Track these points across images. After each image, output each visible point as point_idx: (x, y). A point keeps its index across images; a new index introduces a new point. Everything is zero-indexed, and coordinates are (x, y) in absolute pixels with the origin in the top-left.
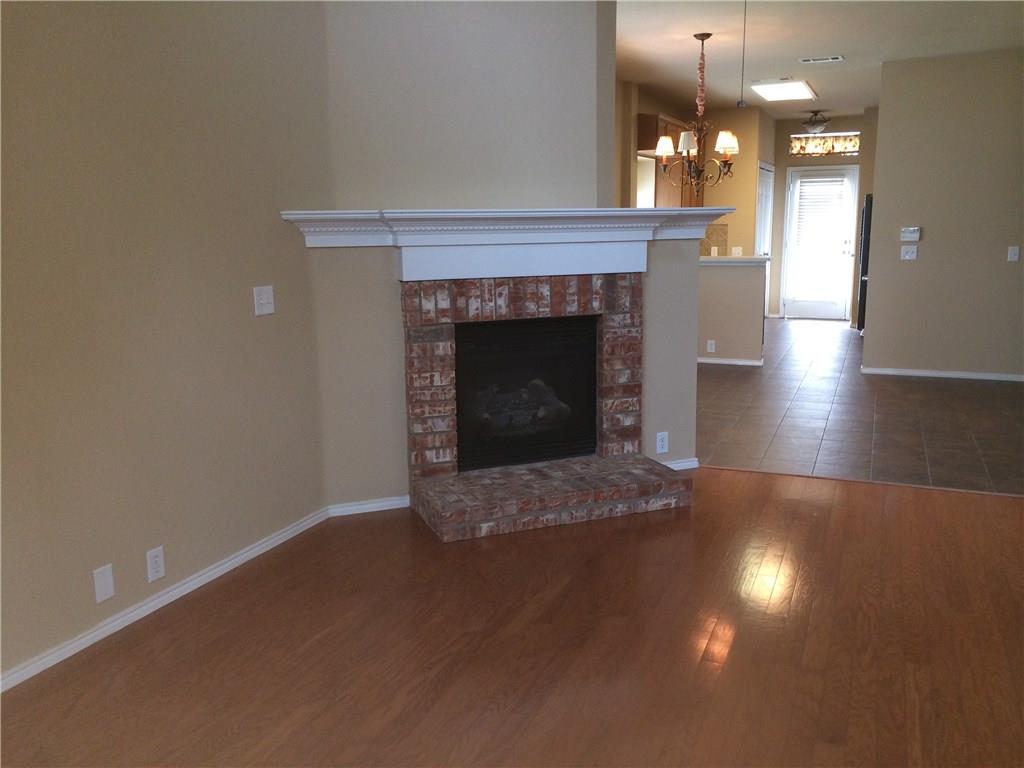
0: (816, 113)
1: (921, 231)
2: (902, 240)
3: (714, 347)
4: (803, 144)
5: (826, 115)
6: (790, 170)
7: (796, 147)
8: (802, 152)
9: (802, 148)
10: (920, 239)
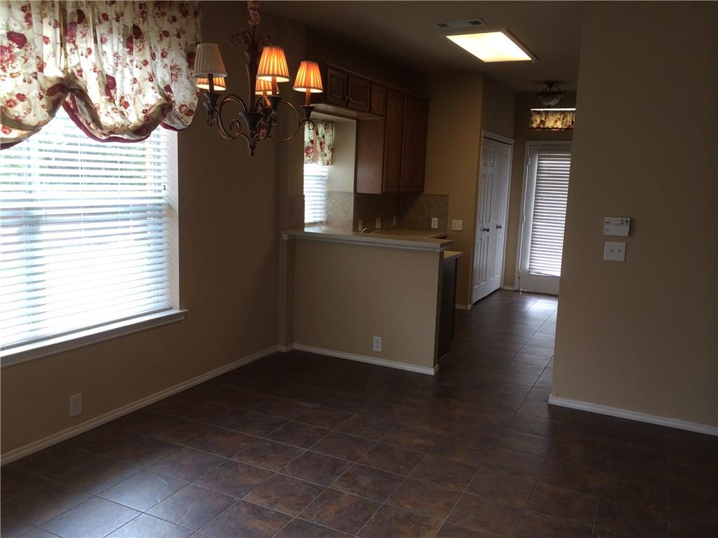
0: (550, 84)
1: (632, 224)
2: (605, 233)
3: (380, 345)
4: (543, 119)
5: (562, 87)
6: (529, 143)
7: (537, 121)
8: (542, 126)
9: (542, 122)
10: (629, 234)
